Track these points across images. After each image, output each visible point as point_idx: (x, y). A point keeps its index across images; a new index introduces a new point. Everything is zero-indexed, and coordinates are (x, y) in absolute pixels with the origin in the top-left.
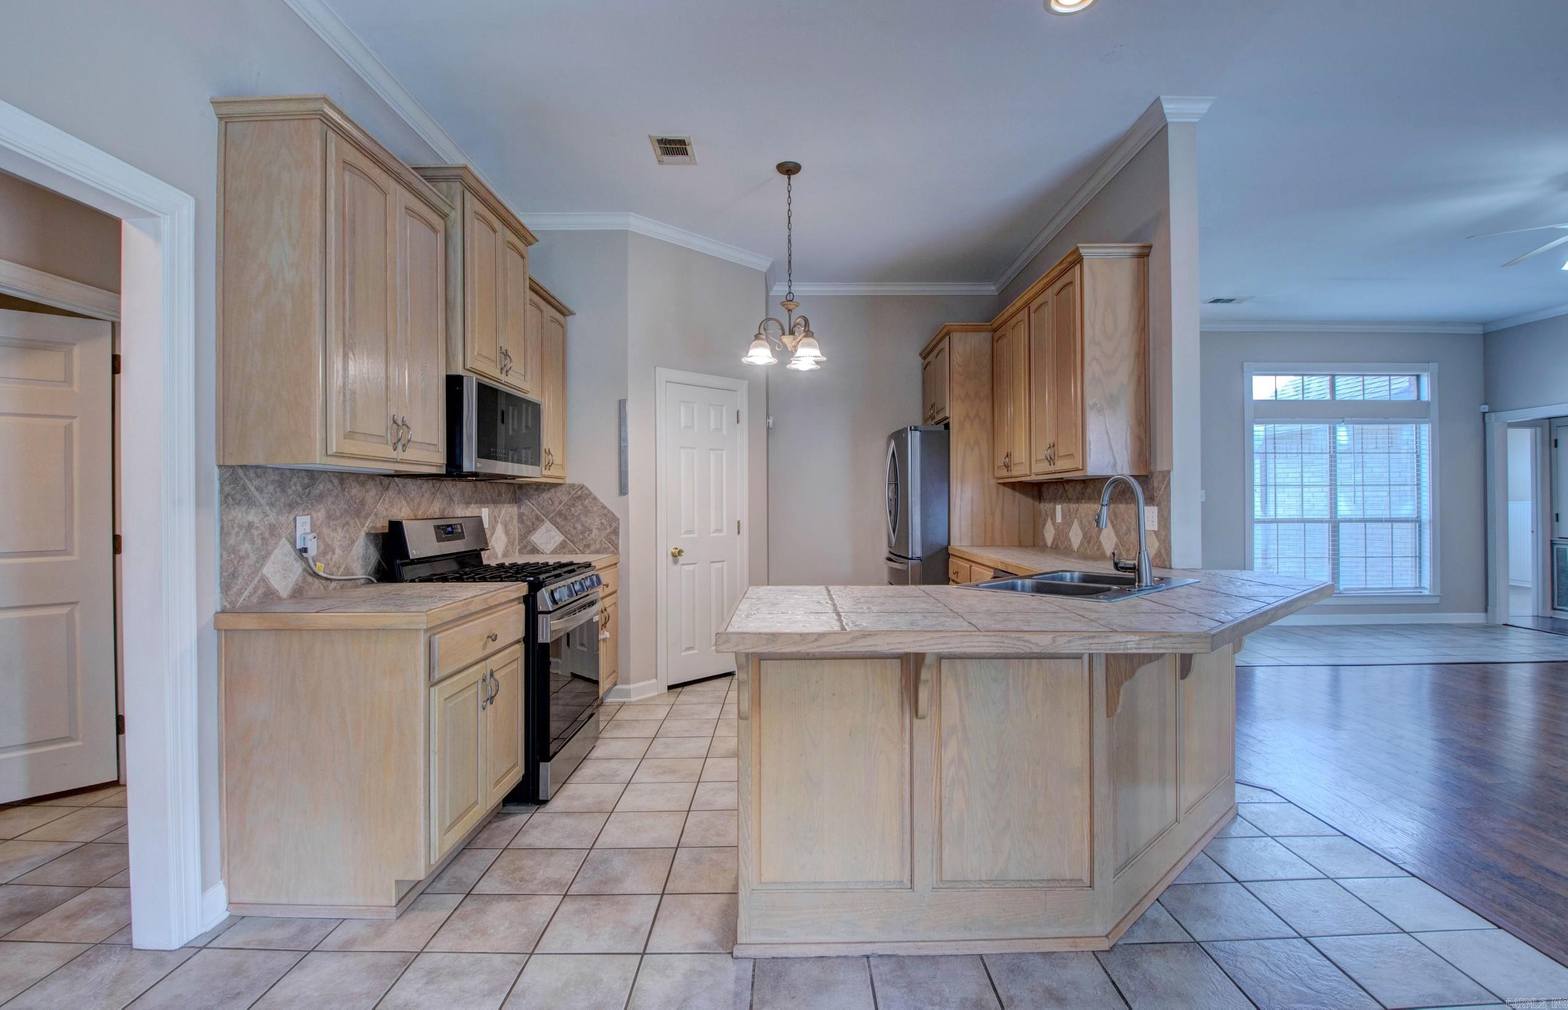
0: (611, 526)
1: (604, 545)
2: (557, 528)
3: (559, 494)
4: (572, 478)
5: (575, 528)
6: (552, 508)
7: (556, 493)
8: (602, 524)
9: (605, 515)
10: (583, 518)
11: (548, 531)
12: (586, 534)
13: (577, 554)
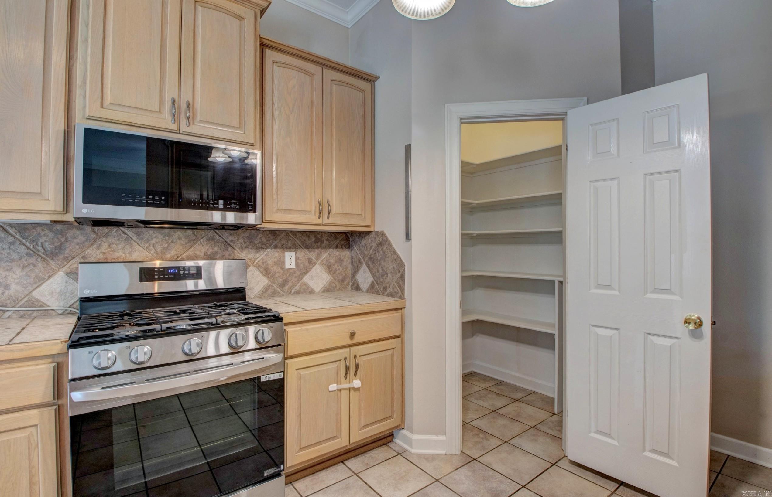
0: (399, 271)
1: (395, 290)
2: (369, 270)
3: (370, 241)
4: (377, 228)
5: (378, 271)
6: (366, 253)
7: (368, 240)
8: (394, 268)
9: (395, 260)
10: (383, 263)
11: (365, 272)
12: (385, 277)
13: (379, 294)
